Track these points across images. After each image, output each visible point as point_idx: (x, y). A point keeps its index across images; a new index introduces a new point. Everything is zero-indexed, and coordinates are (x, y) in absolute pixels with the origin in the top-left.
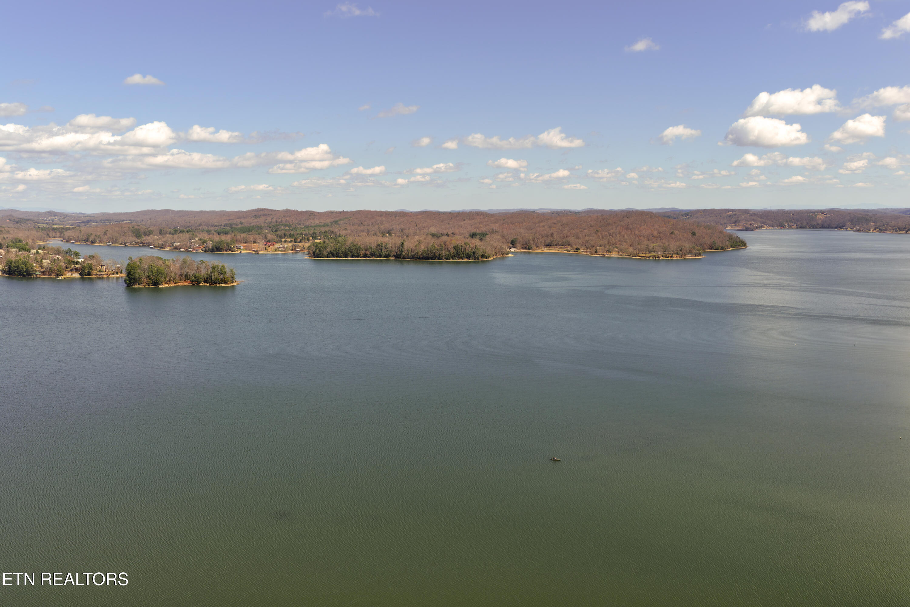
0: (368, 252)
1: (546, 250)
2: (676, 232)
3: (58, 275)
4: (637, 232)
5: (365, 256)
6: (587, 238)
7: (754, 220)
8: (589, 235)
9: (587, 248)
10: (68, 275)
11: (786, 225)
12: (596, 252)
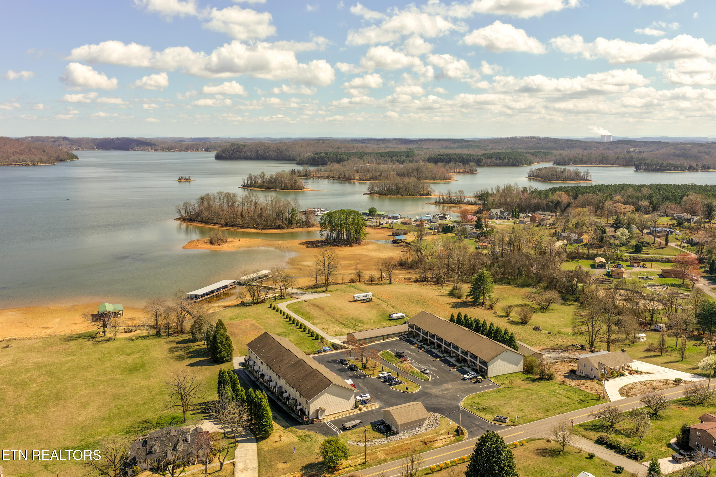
2: (32, 150)
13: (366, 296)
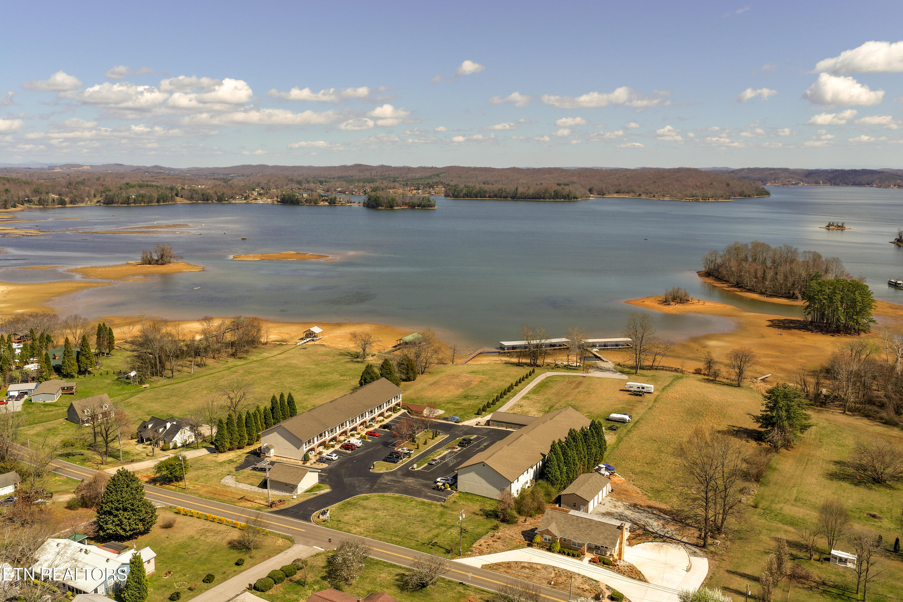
0: (492, 195)
1: (616, 195)
2: (714, 183)
3: (316, 203)
4: (685, 183)
5: (490, 197)
6: (647, 187)
7: (792, 178)
8: (648, 185)
9: (647, 194)
10: (322, 203)
11: (821, 182)
12: (654, 197)
13: (643, 388)
